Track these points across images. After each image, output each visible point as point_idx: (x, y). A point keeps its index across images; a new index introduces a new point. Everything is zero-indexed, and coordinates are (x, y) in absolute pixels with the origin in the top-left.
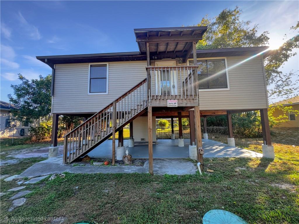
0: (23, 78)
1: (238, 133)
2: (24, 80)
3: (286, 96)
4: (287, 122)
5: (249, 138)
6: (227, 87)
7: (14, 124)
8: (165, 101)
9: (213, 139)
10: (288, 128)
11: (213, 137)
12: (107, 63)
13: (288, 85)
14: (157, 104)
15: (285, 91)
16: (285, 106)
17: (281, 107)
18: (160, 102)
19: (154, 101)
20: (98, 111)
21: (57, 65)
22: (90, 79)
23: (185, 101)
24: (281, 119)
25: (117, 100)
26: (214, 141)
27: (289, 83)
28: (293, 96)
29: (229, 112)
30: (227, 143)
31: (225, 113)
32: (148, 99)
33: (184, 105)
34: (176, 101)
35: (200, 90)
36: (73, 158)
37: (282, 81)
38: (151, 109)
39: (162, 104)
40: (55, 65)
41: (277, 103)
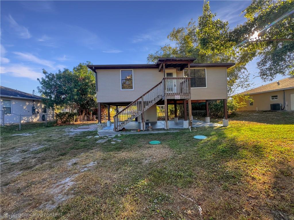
0: (46, 72)
1: (214, 115)
2: (47, 74)
3: (246, 89)
4: (245, 107)
5: (220, 118)
6: (206, 87)
7: (37, 111)
8: (173, 96)
9: (197, 120)
10: (248, 111)
11: (196, 118)
12: (133, 70)
13: (247, 81)
14: (170, 98)
15: (245, 85)
16: (245, 95)
17: (242, 96)
18: (171, 96)
19: (168, 96)
20: (134, 101)
21: (98, 70)
22: (122, 80)
23: (184, 96)
24: (242, 105)
25: (144, 95)
26: (196, 121)
27: (248, 80)
28: (250, 89)
29: (207, 101)
30: (205, 121)
31: (205, 101)
32: (165, 95)
33: (183, 98)
34: (179, 96)
35: (191, 88)
36: (119, 128)
37: (244, 78)
38: (166, 100)
39: (172, 98)
40: (96, 70)
41: (240, 94)
